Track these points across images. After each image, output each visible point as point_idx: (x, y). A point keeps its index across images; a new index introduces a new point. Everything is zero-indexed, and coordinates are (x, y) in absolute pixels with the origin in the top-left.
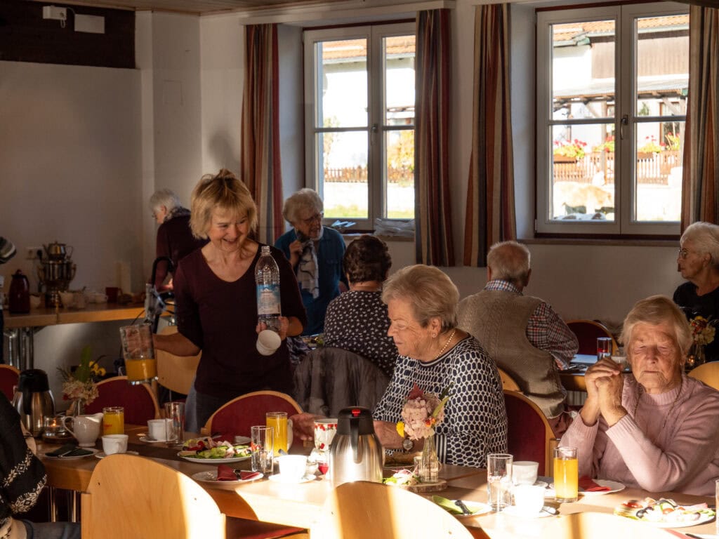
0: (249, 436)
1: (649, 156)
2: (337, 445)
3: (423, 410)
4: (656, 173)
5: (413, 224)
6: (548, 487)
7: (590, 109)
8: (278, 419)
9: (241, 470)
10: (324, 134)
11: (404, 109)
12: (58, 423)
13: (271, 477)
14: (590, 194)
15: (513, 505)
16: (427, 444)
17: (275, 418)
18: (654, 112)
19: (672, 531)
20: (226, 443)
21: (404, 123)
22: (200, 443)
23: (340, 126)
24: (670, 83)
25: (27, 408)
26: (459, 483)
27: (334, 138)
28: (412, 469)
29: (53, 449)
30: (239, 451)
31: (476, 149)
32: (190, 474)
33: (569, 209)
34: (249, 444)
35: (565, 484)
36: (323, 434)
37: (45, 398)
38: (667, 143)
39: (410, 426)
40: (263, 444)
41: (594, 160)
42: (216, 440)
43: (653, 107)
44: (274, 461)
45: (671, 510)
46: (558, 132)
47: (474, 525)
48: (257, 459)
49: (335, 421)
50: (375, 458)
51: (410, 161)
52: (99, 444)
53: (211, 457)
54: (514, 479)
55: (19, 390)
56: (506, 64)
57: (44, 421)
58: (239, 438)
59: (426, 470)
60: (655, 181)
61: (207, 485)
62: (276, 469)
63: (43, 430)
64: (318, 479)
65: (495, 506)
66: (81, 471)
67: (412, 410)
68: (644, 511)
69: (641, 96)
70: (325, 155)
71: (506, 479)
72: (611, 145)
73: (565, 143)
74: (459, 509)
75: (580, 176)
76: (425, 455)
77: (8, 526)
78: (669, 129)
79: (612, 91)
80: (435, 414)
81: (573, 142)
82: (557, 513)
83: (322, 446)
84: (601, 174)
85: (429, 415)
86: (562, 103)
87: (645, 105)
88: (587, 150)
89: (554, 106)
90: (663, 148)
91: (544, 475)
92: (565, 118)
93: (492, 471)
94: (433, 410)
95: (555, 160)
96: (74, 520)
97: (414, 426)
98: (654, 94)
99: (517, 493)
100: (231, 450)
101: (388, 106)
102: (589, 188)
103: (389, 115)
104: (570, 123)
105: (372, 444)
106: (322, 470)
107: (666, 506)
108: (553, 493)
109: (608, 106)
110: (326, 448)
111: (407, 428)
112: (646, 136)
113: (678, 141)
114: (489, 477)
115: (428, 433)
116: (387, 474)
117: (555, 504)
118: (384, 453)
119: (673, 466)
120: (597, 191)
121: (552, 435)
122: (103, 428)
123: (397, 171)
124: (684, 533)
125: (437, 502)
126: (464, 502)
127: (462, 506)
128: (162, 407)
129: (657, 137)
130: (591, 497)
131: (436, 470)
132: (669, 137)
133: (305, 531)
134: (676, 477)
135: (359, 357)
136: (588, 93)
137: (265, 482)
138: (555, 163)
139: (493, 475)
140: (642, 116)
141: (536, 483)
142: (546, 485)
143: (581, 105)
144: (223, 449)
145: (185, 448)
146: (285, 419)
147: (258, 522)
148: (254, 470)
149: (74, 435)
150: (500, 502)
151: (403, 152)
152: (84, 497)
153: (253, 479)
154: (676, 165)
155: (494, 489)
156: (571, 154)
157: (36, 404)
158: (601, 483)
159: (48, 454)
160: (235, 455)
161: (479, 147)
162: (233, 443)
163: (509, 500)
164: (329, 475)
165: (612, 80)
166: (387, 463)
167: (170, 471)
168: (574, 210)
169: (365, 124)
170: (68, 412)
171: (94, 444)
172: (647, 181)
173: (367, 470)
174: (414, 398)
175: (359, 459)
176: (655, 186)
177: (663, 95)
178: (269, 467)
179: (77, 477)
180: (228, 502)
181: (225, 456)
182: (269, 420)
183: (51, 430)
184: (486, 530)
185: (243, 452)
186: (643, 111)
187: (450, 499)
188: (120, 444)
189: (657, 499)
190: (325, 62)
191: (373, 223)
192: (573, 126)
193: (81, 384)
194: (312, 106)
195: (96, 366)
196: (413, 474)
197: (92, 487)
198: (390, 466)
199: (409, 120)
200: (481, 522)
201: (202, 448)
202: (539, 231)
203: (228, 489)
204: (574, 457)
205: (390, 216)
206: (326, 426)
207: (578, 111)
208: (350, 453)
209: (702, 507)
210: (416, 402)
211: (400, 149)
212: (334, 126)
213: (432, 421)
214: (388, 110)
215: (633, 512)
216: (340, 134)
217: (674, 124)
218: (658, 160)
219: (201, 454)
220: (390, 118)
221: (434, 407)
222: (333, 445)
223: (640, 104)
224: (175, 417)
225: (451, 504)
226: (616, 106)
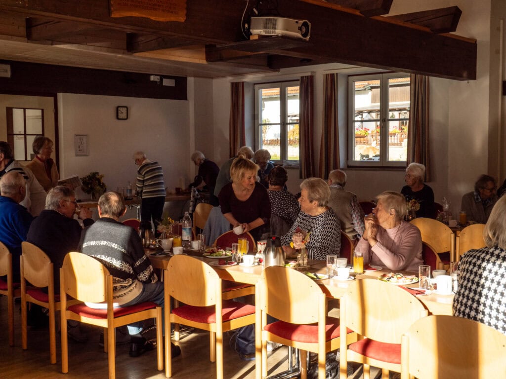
0: (231, 247)
1: (394, 134)
2: (266, 251)
3: (301, 237)
4: (397, 141)
5: (299, 162)
6: (351, 268)
7: (371, 116)
8: (243, 241)
9: (228, 261)
10: (263, 126)
11: (295, 116)
12: (156, 242)
13: (240, 264)
14: (371, 150)
15: (337, 275)
16: (303, 251)
17: (242, 240)
18: (397, 117)
19: (401, 287)
20: (222, 250)
21: (295, 122)
22: (212, 250)
23: (270, 123)
24: (403, 105)
25: (143, 236)
26: (315, 267)
27: (267, 128)
28: (296, 261)
29: (153, 253)
30: (227, 254)
31: (324, 132)
32: (208, 263)
33: (363, 156)
34: (231, 251)
35: (358, 268)
36: (261, 247)
37: (150, 232)
38: (402, 129)
39: (296, 244)
40: (237, 250)
41: (372, 136)
42: (219, 249)
43: (396, 115)
44: (241, 257)
45: (401, 278)
46: (357, 125)
47: (321, 284)
48: (234, 257)
49: (266, 241)
50: (282, 256)
51: (298, 137)
52: (172, 251)
53: (216, 256)
54: (338, 265)
55: (140, 229)
56: (336, 98)
57: (150, 241)
58: (227, 248)
59: (302, 261)
60: (397, 144)
61: (214, 267)
62: (242, 261)
63: (150, 244)
64: (259, 265)
65: (329, 276)
66: (164, 261)
67: (296, 237)
68: (390, 278)
69: (391, 110)
70: (263, 134)
71: (334, 265)
72: (379, 130)
73: (360, 129)
74: (315, 277)
75: (366, 143)
76: (302, 255)
77: (136, 283)
78: (403, 124)
79: (379, 108)
80: (306, 239)
81: (364, 129)
82: (355, 279)
83: (260, 252)
84: (375, 142)
85: (303, 239)
86: (359, 113)
87: (393, 114)
88: (369, 132)
89: (356, 114)
90: (400, 131)
91: (350, 264)
92: (360, 119)
93: (328, 262)
94: (305, 237)
95: (356, 136)
96: (162, 281)
97: (297, 244)
98: (397, 109)
99: (339, 270)
100: (224, 253)
101: (289, 115)
102: (370, 147)
103: (289, 118)
104: (362, 121)
105: (280, 251)
106: (260, 261)
107: (399, 276)
108: (353, 271)
109: (378, 114)
110: (262, 252)
111: (294, 245)
112: (393, 126)
113: (406, 128)
114: (327, 264)
115: (303, 246)
116: (287, 263)
117: (354, 275)
118: (285, 254)
119: (399, 258)
120: (373, 149)
121: (353, 247)
122: (173, 244)
123: (293, 141)
124: (406, 287)
125: (306, 274)
126: (317, 274)
127: (316, 276)
128: (197, 236)
129: (398, 127)
130: (369, 272)
131: (306, 261)
132: (403, 127)
133: (254, 286)
134: (402, 264)
135: (276, 216)
136: (370, 109)
137: (238, 266)
138: (356, 137)
139: (329, 263)
140: (392, 118)
141: (346, 267)
142: (350, 267)
143: (367, 114)
144: (221, 253)
145: (206, 252)
146: (246, 241)
147: (234, 282)
148: (233, 261)
149: (162, 247)
150: (331, 274)
151: (295, 133)
152: (165, 271)
153: (233, 265)
154: (406, 138)
155: (329, 269)
156: (363, 133)
157: (147, 234)
158: (373, 267)
159: (151, 254)
160: (226, 255)
161: (325, 131)
162: (225, 250)
163: (335, 273)
164: (263, 263)
165: (379, 104)
166: (286, 259)
167: (199, 261)
168: (364, 156)
169: (279, 122)
170: (160, 237)
171: (169, 251)
172: (393, 144)
173: (278, 261)
174: (297, 232)
175: (275, 257)
176: (397, 146)
177: (400, 110)
178: (239, 260)
179: (162, 264)
180: (223, 274)
181: (222, 256)
182: (239, 241)
183: (152, 245)
184: (326, 286)
185: (229, 253)
186: (392, 116)
187: (312, 273)
188: (180, 250)
189: (395, 273)
190: (263, 97)
191: (282, 162)
192: (364, 123)
193: (165, 227)
194: (258, 115)
195: (171, 219)
196: (297, 263)
197: (168, 267)
198: (288, 259)
199: (297, 120)
200: (324, 282)
201: (213, 252)
202: (349, 165)
203: (223, 268)
204: (362, 256)
205: (289, 159)
206: (262, 243)
207: (366, 116)
208: (271, 254)
209: (414, 277)
210: (298, 234)
211: (294, 132)
212: (267, 123)
213: (305, 242)
214: (289, 116)
215: (385, 279)
216: (270, 126)
217: (405, 121)
218: (398, 136)
219: (212, 254)
220: (289, 120)
221: (305, 236)
222: (265, 251)
223: (391, 114)
224: (202, 240)
225: (312, 275)
226: (380, 114)
